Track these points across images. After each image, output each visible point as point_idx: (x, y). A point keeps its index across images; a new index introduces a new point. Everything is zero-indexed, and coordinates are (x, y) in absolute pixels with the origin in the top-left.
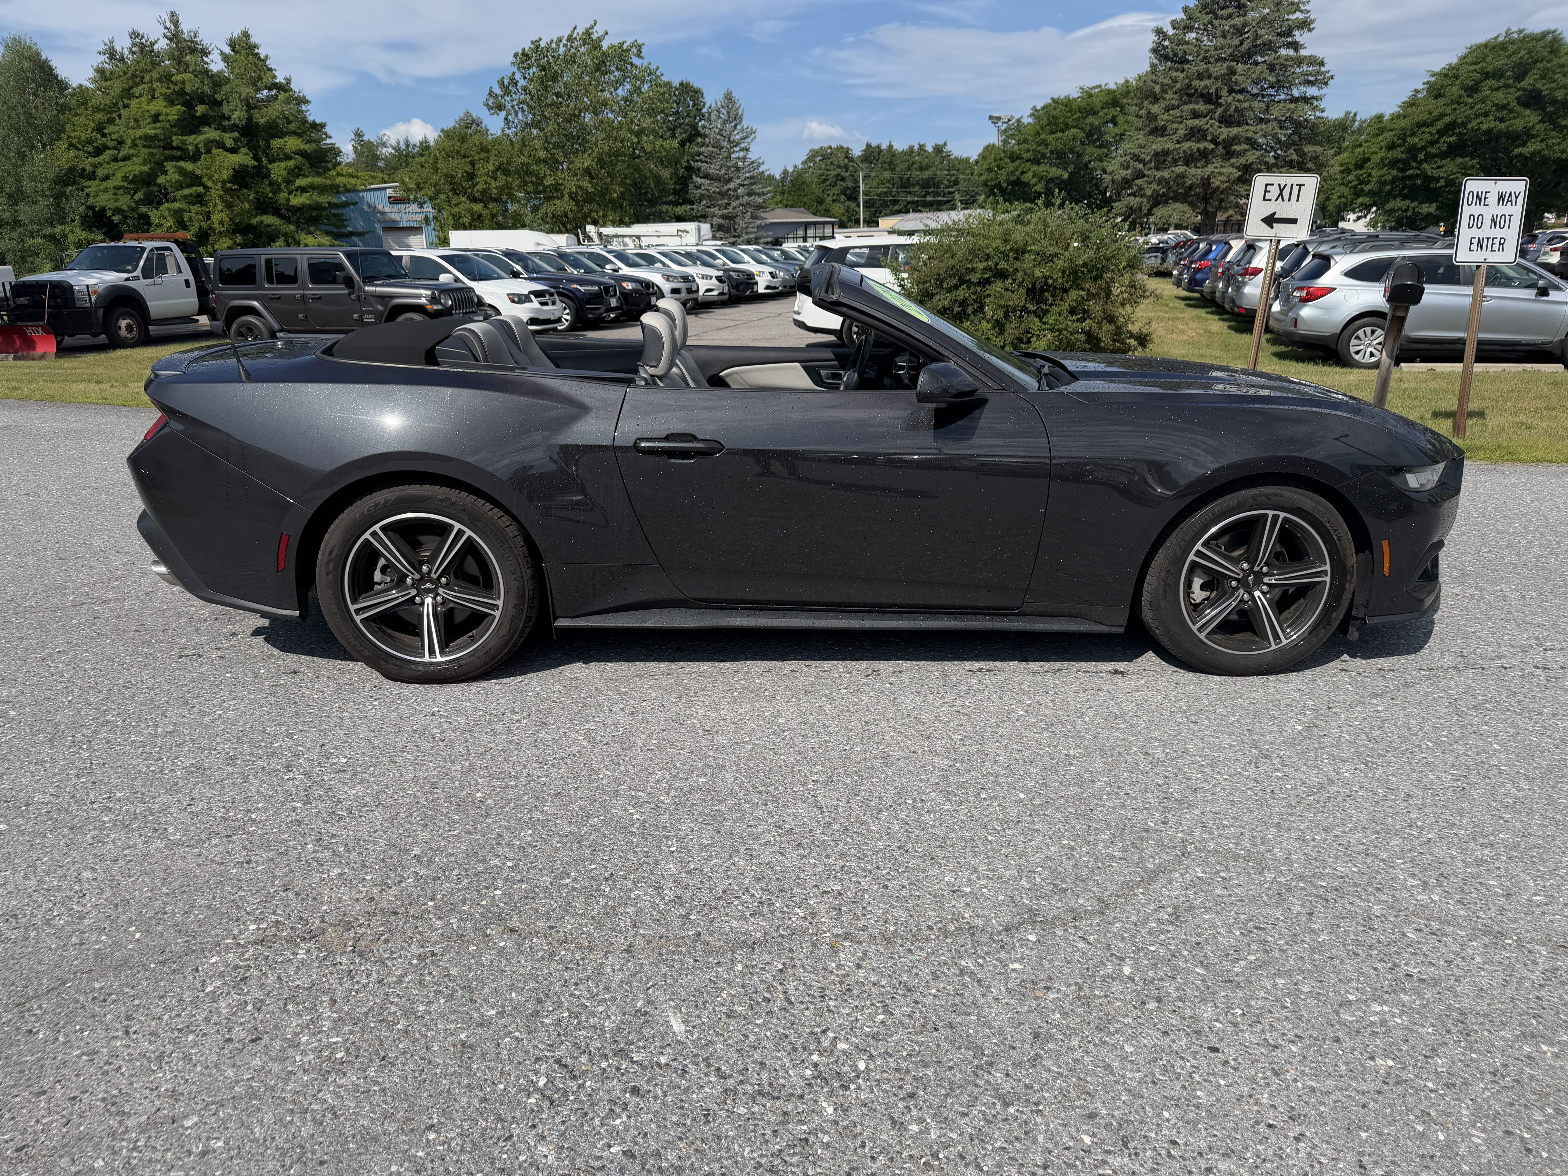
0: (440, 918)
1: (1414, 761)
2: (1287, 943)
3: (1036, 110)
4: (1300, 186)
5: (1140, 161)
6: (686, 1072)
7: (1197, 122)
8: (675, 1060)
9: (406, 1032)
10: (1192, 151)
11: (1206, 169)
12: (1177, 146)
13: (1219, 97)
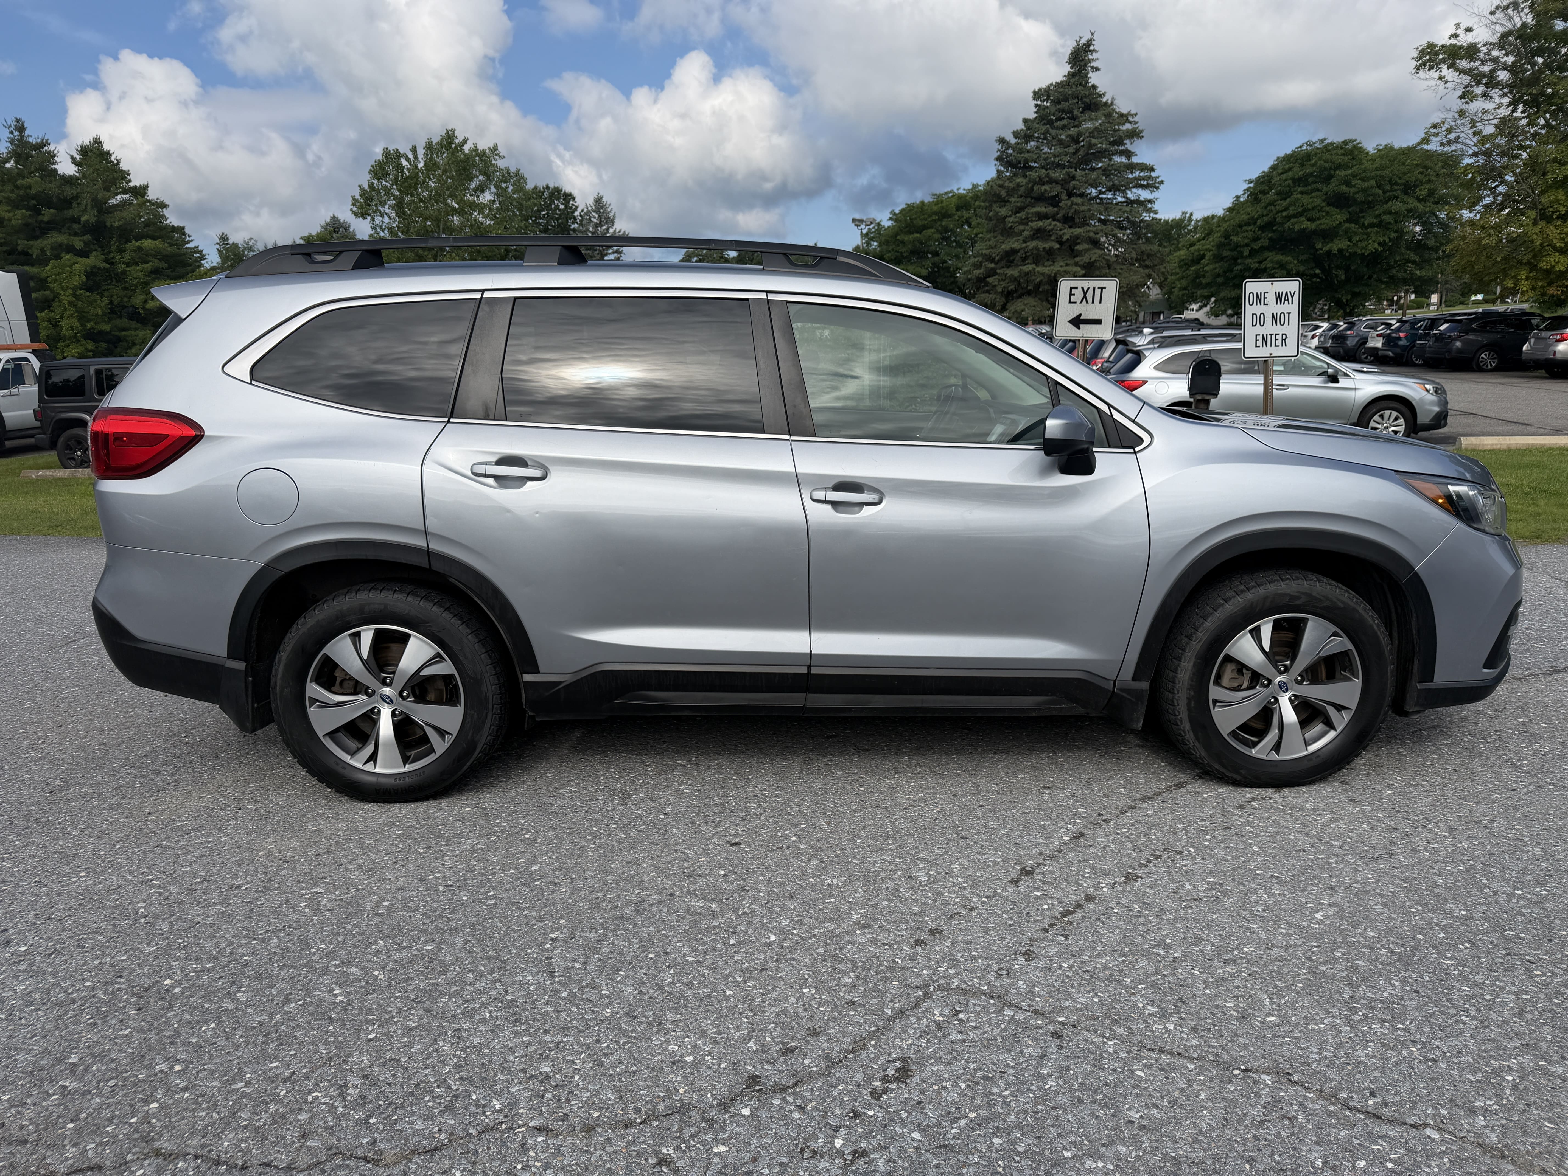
3: (895, 214)
4: (1102, 289)
7: (1040, 223)
10: (1038, 249)
11: (1052, 267)
12: (1024, 245)
13: (1060, 201)
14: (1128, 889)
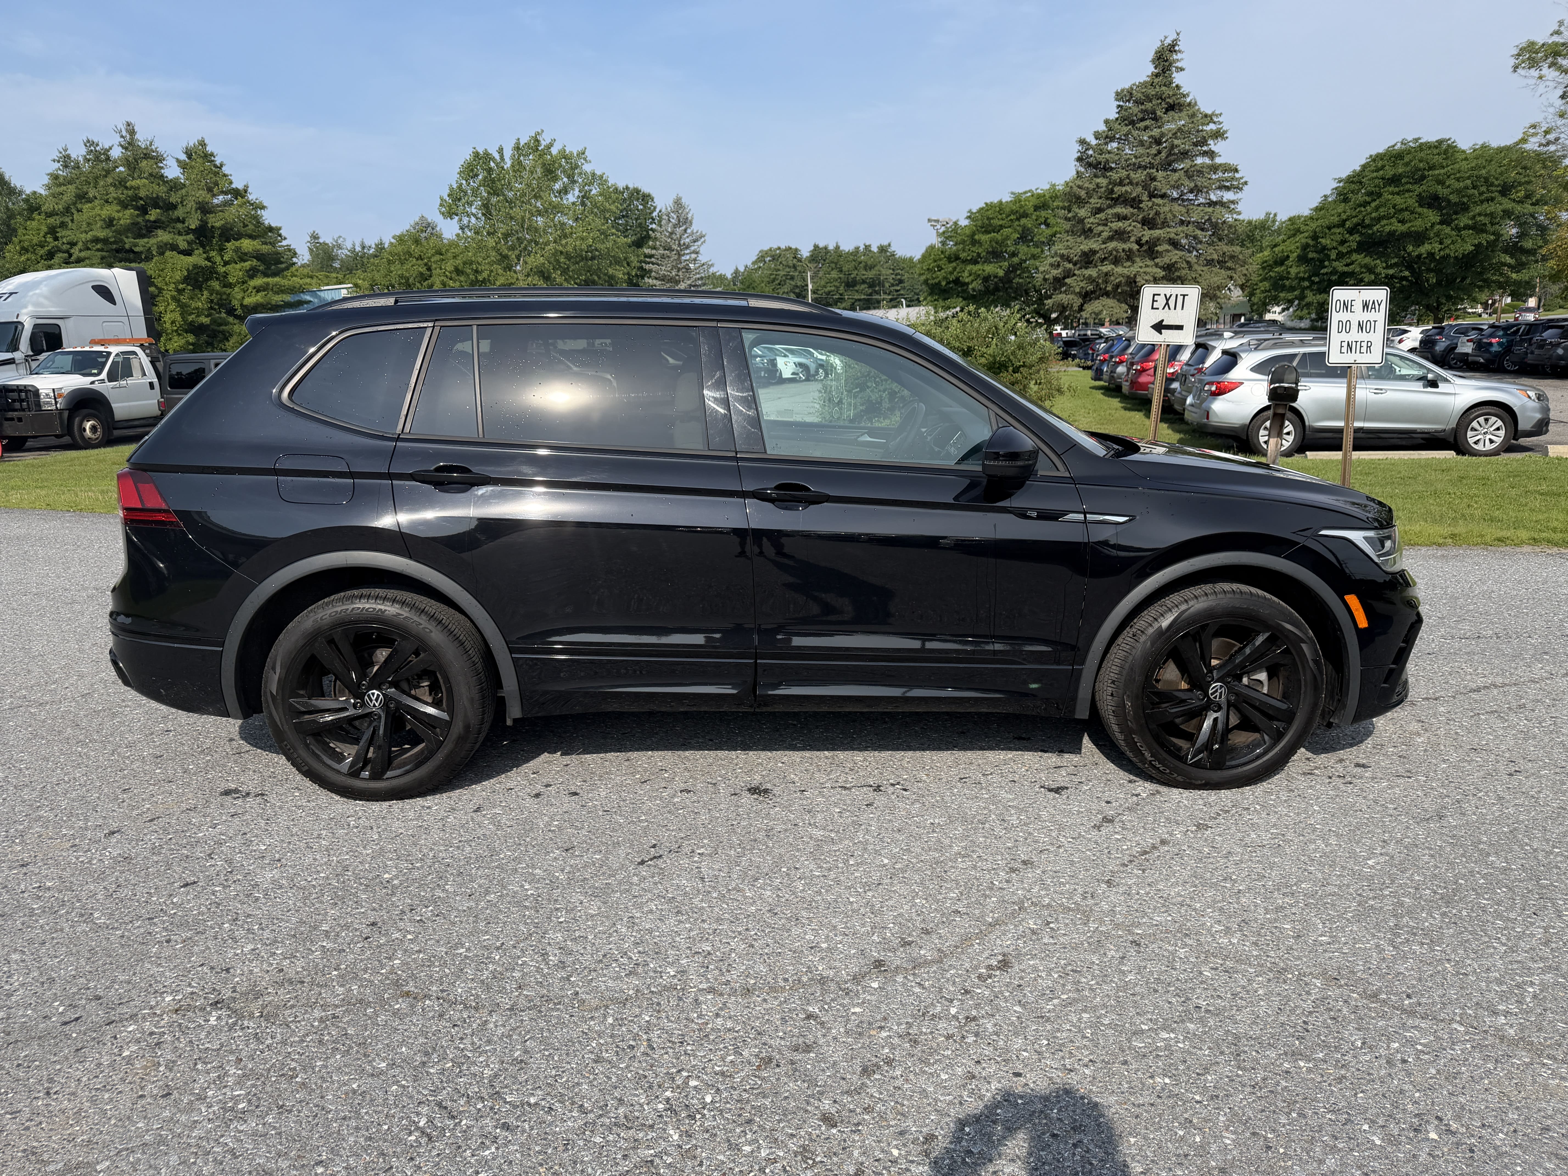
0: (342, 986)
1: (1240, 822)
2: (1097, 983)
3: (972, 213)
4: (1184, 296)
5: (1070, 262)
6: (552, 1109)
7: (1119, 225)
8: (543, 1099)
9: (303, 1084)
10: (1117, 251)
11: (1132, 269)
12: (1103, 246)
13: (1141, 202)
14: (1199, 836)
